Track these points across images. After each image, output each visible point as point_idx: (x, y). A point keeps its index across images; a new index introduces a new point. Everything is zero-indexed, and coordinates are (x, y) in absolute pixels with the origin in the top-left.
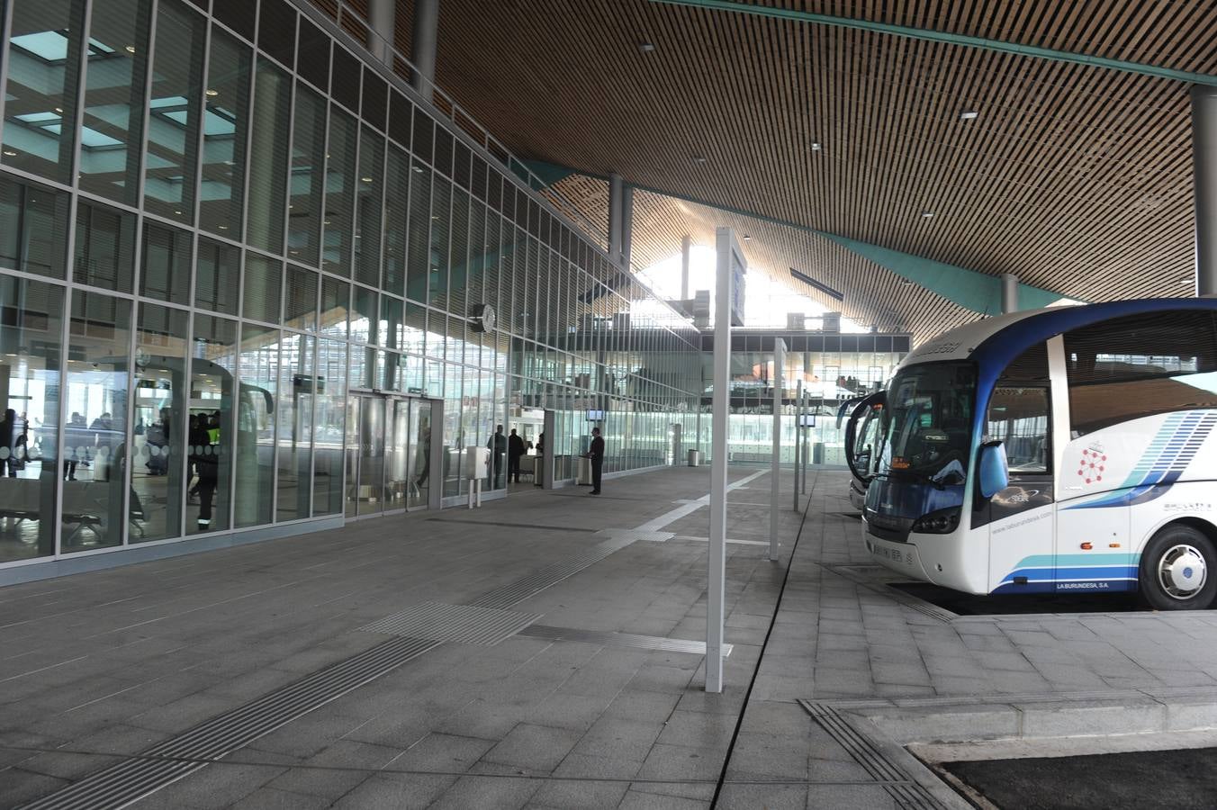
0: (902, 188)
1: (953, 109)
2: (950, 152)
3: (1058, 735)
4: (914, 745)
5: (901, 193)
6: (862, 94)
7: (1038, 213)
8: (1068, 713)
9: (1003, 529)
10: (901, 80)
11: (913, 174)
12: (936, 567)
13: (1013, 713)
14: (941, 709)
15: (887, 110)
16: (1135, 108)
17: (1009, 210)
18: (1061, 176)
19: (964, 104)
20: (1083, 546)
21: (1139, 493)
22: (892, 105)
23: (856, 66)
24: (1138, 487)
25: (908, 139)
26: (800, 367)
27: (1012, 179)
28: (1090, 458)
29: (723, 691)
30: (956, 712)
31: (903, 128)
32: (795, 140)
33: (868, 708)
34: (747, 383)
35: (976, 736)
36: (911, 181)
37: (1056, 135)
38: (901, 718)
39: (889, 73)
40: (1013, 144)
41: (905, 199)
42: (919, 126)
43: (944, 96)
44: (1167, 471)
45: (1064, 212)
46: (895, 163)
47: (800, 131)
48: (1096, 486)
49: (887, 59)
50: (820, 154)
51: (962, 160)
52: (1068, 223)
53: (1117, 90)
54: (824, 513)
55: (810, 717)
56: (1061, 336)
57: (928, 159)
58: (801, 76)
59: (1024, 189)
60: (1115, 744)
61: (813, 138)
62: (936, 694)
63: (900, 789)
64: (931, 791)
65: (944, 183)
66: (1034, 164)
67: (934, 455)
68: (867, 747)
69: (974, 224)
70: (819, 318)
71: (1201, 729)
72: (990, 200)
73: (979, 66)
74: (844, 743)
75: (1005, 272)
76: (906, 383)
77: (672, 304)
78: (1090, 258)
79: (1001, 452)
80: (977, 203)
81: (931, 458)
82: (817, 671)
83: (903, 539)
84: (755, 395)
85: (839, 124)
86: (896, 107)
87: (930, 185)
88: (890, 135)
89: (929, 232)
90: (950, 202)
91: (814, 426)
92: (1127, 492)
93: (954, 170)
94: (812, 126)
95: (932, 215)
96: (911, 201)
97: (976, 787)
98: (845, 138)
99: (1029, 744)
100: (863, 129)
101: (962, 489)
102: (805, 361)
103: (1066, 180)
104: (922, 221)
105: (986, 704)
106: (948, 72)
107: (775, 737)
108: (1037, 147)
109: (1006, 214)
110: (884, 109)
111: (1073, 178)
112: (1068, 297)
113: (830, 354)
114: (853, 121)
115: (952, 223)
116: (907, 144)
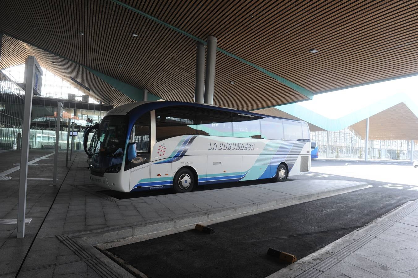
0: (112, 55)
1: (130, 32)
2: (128, 46)
3: (145, 234)
4: (99, 245)
5: (112, 57)
6: (100, 19)
7: (155, 71)
8: (148, 227)
9: (135, 171)
10: (113, 18)
11: (116, 51)
12: (113, 184)
13: (131, 229)
14: (108, 231)
15: (108, 27)
16: (183, 45)
17: (146, 69)
18: (162, 61)
19: (134, 31)
20: (158, 175)
21: (174, 159)
22: (110, 26)
23: (98, 9)
24: (174, 157)
25: (115, 39)
26: (73, 114)
27: (147, 59)
28: (161, 149)
29: (25, 237)
30: (113, 232)
31: (113, 34)
32: (74, 29)
33: (82, 235)
34: (51, 119)
35: (119, 238)
36: (115, 53)
37: (160, 48)
38: (94, 236)
39: (109, 14)
40: (148, 47)
41: (113, 59)
42: (119, 35)
43: (128, 27)
44: (182, 152)
45: (162, 72)
46: (110, 46)
47: (76, 27)
48: (162, 157)
49: (109, 9)
50: (83, 37)
51: (132, 50)
52: (163, 76)
53: (178, 38)
54: (78, 167)
55: (60, 241)
56: (155, 110)
57: (121, 47)
58: (77, 6)
59: (151, 63)
60: (161, 234)
61: (81, 30)
62: (107, 226)
63: (90, 261)
64: (101, 259)
65: (126, 56)
66: (154, 56)
67: (114, 146)
68: (80, 248)
69: (135, 71)
70: (81, 96)
71: (184, 226)
72: (140, 64)
73: (139, 20)
74: (72, 248)
75: (144, 88)
76: (106, 122)
77: (19, 84)
78: (169, 88)
79: (135, 146)
80: (136, 65)
81: (113, 147)
82: (65, 224)
83: (102, 175)
84: (54, 123)
85: (91, 28)
86: (111, 26)
87: (121, 56)
88: (109, 36)
89: (121, 72)
90: (128, 63)
91: (77, 136)
92: (171, 158)
93: (130, 52)
94: (81, 26)
95: (122, 66)
96: (115, 60)
97: (117, 255)
98: (93, 33)
99: (136, 238)
100: (99, 31)
101: (122, 158)
102: (74, 112)
103: (163, 62)
104: (118, 68)
105: (123, 227)
106: (129, 19)
107: (44, 251)
108: (155, 50)
109: (145, 70)
110: (107, 26)
111: (165, 62)
112: (162, 99)
113: (84, 110)
114: (96, 28)
115: (128, 70)
116: (114, 40)
